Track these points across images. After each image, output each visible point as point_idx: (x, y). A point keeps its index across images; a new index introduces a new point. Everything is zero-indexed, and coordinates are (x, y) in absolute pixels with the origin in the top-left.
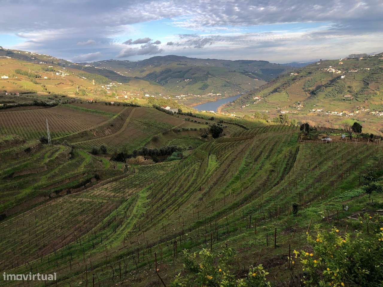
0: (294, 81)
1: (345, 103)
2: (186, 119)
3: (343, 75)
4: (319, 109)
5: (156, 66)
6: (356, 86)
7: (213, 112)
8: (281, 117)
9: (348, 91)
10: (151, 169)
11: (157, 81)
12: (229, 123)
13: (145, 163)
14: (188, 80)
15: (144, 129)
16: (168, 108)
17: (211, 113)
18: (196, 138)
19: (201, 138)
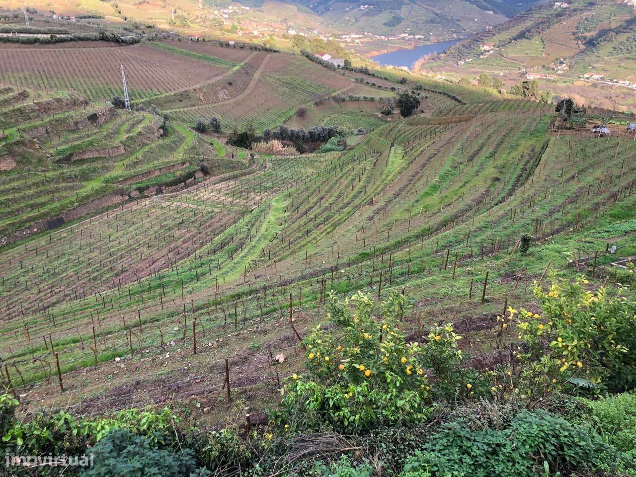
0: (559, 18)
2: (357, 79)
4: (598, 74)
7: (406, 68)
8: (525, 85)
10: (292, 163)
11: (311, 6)
12: (432, 91)
13: (283, 153)
14: (366, 6)
15: (285, 93)
16: (326, 58)
17: (402, 70)
18: (372, 115)
19: (380, 116)
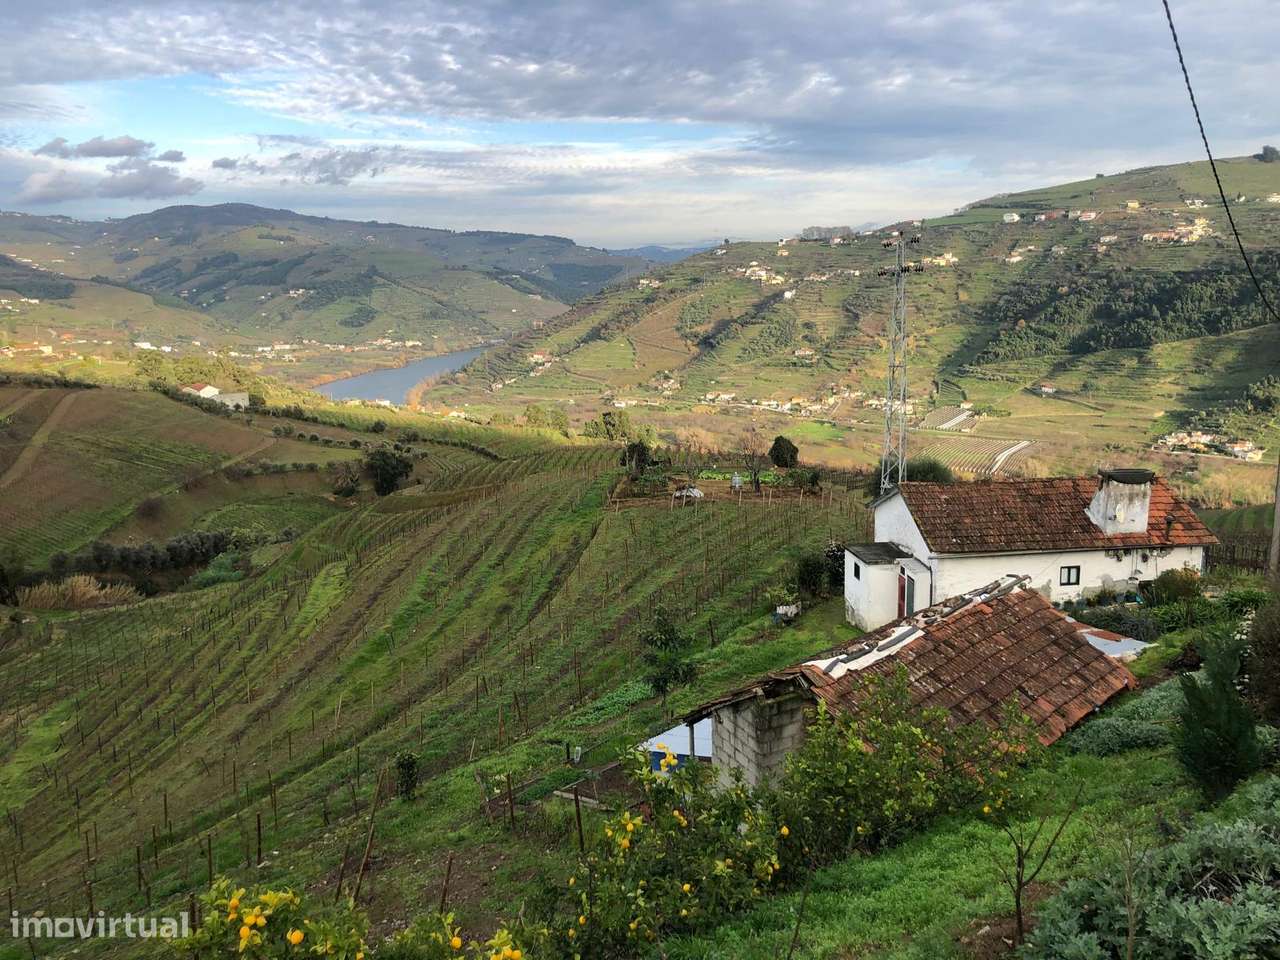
0: (651, 304)
1: (798, 375)
2: (277, 431)
3: (790, 289)
4: (726, 392)
5: (178, 241)
6: (826, 321)
7: (386, 403)
8: (608, 419)
9: (805, 337)
10: (120, 623)
11: (185, 294)
12: (439, 443)
13: (102, 601)
14: (301, 291)
15: (110, 471)
16: (209, 392)
17: (379, 407)
18: (314, 499)
19: (332, 499)
